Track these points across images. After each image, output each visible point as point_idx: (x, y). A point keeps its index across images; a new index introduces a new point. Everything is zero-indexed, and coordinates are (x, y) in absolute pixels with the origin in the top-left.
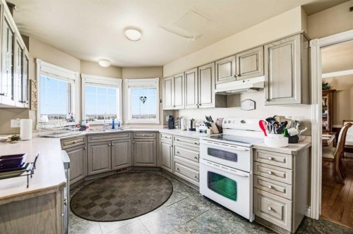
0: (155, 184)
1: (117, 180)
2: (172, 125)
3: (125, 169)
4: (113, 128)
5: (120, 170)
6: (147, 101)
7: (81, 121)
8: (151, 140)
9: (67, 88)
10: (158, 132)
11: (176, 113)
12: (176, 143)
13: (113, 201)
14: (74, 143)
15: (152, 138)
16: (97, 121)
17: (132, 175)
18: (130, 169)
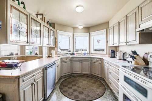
0: (96, 87)
1: (82, 78)
2: (113, 55)
3: (88, 74)
4: (85, 55)
5: (84, 74)
6: (100, 42)
7: (73, 51)
8: (99, 63)
9: (68, 39)
10: (102, 59)
11: (118, 48)
12: (110, 67)
13: (74, 88)
14: (67, 60)
15: (100, 62)
16: (79, 52)
17: (89, 78)
18: (90, 75)
